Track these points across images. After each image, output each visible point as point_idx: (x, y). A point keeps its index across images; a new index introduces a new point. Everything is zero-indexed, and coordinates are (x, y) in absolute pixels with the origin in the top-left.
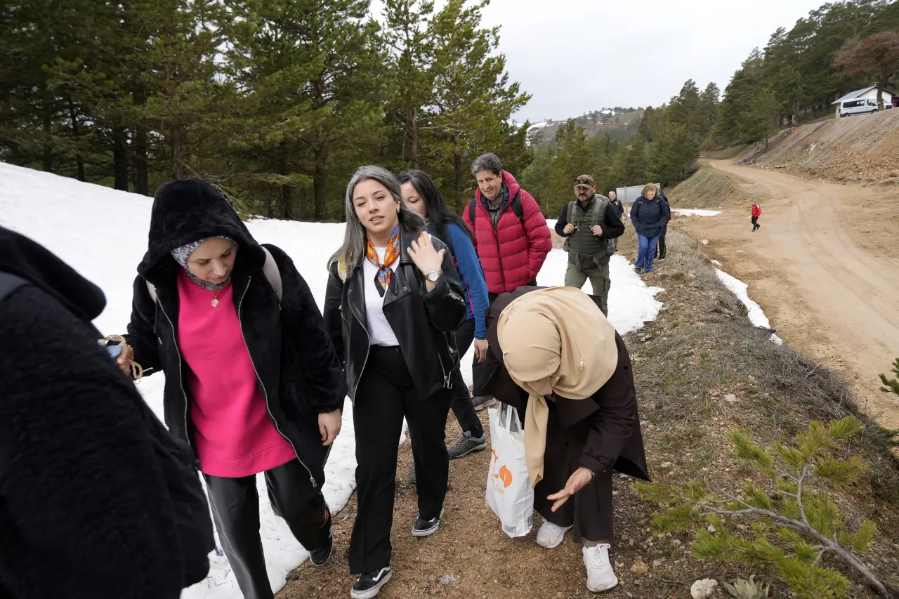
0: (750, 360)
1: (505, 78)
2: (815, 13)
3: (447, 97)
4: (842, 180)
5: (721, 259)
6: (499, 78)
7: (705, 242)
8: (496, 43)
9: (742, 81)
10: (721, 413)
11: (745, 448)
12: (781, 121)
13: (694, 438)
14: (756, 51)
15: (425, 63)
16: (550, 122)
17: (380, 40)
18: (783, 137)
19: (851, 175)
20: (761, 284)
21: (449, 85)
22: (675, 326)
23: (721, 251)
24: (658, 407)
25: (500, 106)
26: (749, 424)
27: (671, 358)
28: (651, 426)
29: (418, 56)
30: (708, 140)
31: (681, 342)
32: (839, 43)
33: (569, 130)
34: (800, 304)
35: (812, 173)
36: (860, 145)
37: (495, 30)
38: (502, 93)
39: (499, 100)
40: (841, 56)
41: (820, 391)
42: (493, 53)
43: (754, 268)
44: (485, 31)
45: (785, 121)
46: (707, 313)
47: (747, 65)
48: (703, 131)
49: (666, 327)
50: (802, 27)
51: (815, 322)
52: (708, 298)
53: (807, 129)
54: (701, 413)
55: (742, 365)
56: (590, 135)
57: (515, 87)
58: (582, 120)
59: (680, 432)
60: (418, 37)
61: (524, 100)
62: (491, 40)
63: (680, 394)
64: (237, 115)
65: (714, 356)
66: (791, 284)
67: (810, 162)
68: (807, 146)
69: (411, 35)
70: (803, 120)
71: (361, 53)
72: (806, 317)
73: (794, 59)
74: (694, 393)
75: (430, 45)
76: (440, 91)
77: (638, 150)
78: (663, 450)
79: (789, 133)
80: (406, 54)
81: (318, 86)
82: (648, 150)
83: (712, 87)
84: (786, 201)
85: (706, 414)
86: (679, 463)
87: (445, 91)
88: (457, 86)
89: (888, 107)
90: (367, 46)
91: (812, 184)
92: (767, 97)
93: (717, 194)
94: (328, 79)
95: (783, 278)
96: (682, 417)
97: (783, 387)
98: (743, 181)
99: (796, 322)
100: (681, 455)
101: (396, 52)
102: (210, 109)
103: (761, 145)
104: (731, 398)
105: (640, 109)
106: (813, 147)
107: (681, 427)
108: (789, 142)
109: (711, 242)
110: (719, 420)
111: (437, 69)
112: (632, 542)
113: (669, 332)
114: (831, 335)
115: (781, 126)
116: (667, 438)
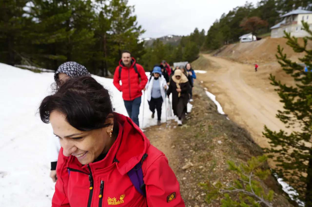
0: (224, 127)
1: (137, 24)
2: (234, 9)
3: (116, 28)
4: (242, 63)
5: (207, 88)
6: (134, 23)
7: (202, 82)
8: (134, 11)
9: (213, 29)
10: (217, 148)
11: (233, 167)
12: (224, 43)
13: (209, 157)
14: (217, 20)
15: (109, 16)
16: (151, 38)
17: (91, 7)
18: (225, 48)
19: (244, 61)
20: (220, 96)
21: (117, 25)
22: (198, 114)
23: (207, 85)
24: (196, 145)
25: (135, 33)
26: (226, 151)
27: (198, 127)
28: (194, 152)
29: (106, 13)
30: (202, 47)
31: (201, 121)
32: (241, 19)
33: (157, 42)
34: (231, 103)
35: (234, 60)
36: (247, 52)
37: (133, 6)
38: (136, 28)
39: (135, 31)
40: (242, 23)
41: (245, 138)
42: (132, 15)
43: (217, 91)
44: (130, 7)
45: (225, 43)
46: (207, 110)
47: (214, 24)
48: (200, 45)
49: (195, 114)
50: (231, 13)
51: (235, 109)
52: (206, 104)
53: (232, 46)
54: (211, 148)
55: (222, 130)
56: (164, 43)
57: (140, 27)
58: (161, 39)
59: (204, 154)
60: (106, 6)
61: (143, 32)
62: (132, 10)
63: (203, 140)
64: (35, 32)
65: (212, 126)
66: (228, 96)
67: (233, 56)
68: (232, 51)
69: (103, 6)
70: (231, 43)
71: (85, 11)
72: (233, 107)
73: (228, 23)
74: (208, 140)
75: (110, 10)
76: (114, 26)
77: (180, 50)
78: (199, 161)
79: (226, 47)
80: (101, 13)
81: (68, 22)
82: (183, 50)
83: (203, 30)
84: (226, 69)
85: (212, 148)
86: (205, 166)
87: (116, 26)
88: (120, 26)
89: (255, 41)
90: (87, 9)
91: (234, 64)
92: (220, 35)
93: (205, 65)
94: (72, 20)
95: (226, 95)
96: (205, 149)
97: (235, 137)
98: (213, 62)
99: (230, 109)
100: (206, 163)
101: (98, 11)
102: (24, 29)
103: (218, 50)
104: (220, 142)
105: (180, 36)
106: (234, 52)
107: (205, 153)
108: (227, 50)
109: (204, 82)
110: (217, 151)
111: (112, 19)
112: (193, 197)
113: (196, 116)
114: (240, 113)
115: (224, 44)
116: (200, 157)
